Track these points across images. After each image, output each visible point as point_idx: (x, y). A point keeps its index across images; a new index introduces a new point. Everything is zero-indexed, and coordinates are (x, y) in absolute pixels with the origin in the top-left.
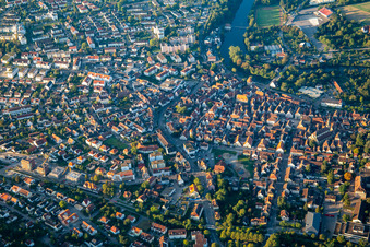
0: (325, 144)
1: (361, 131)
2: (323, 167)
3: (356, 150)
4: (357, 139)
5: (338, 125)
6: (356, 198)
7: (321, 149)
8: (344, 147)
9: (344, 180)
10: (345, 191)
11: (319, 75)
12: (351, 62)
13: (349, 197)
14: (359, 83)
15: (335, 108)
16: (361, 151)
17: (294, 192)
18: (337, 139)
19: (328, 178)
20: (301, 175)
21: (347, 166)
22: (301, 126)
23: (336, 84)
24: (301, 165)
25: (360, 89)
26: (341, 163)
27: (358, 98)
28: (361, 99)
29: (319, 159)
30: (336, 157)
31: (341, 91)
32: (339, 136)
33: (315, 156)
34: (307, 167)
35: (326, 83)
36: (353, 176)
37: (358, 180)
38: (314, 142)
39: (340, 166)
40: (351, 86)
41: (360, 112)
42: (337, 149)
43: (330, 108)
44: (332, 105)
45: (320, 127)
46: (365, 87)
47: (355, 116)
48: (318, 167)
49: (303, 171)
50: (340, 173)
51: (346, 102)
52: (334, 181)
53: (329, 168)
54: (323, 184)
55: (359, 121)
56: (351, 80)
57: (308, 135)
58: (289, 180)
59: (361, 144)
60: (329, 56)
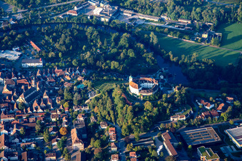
0: (35, 104)
1: (66, 86)
2: (38, 128)
3: (66, 105)
4: (65, 94)
5: (43, 83)
6: (75, 151)
7: (32, 110)
8: (54, 104)
9: (60, 136)
10: (64, 146)
11: (13, 37)
12: (43, 20)
13: (68, 151)
14: (55, 40)
15: (37, 68)
16: (71, 105)
17: (12, 158)
18: (46, 97)
19: (44, 137)
20: (17, 140)
21: (61, 121)
22: (6, 90)
23: (33, 44)
24: (15, 130)
25: (57, 45)
26: (54, 120)
27: (57, 54)
28: (60, 54)
29: (31, 120)
30: (48, 115)
31: (38, 49)
32: (47, 94)
33: (27, 118)
34: (21, 130)
35: (22, 44)
36: (69, 130)
37: (74, 132)
38: (23, 104)
39: (53, 123)
40: (47, 43)
41: (61, 68)
42: (47, 107)
43: (31, 68)
44: (33, 64)
45: (26, 88)
46: (61, 42)
47: (58, 72)
48: (33, 129)
49: (18, 135)
50: (55, 129)
51: (46, 60)
52: (51, 139)
53: (43, 127)
54: (40, 144)
55: (62, 76)
56: (47, 38)
57: (15, 98)
58: (4, 147)
59: (70, 97)
60: (19, 17)
